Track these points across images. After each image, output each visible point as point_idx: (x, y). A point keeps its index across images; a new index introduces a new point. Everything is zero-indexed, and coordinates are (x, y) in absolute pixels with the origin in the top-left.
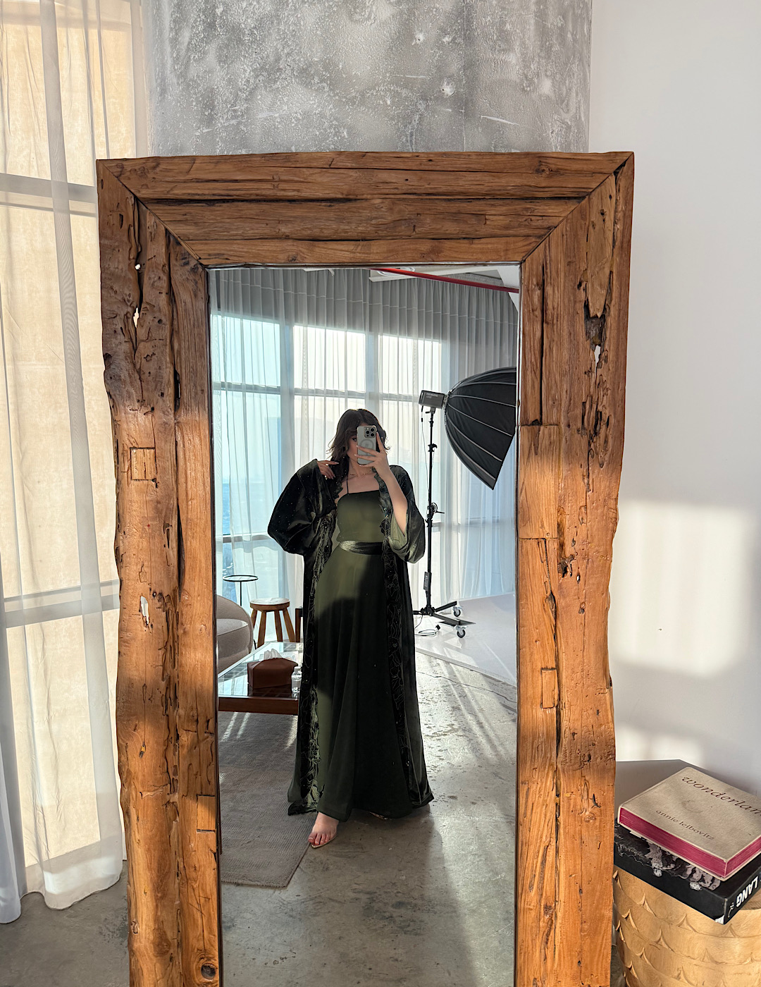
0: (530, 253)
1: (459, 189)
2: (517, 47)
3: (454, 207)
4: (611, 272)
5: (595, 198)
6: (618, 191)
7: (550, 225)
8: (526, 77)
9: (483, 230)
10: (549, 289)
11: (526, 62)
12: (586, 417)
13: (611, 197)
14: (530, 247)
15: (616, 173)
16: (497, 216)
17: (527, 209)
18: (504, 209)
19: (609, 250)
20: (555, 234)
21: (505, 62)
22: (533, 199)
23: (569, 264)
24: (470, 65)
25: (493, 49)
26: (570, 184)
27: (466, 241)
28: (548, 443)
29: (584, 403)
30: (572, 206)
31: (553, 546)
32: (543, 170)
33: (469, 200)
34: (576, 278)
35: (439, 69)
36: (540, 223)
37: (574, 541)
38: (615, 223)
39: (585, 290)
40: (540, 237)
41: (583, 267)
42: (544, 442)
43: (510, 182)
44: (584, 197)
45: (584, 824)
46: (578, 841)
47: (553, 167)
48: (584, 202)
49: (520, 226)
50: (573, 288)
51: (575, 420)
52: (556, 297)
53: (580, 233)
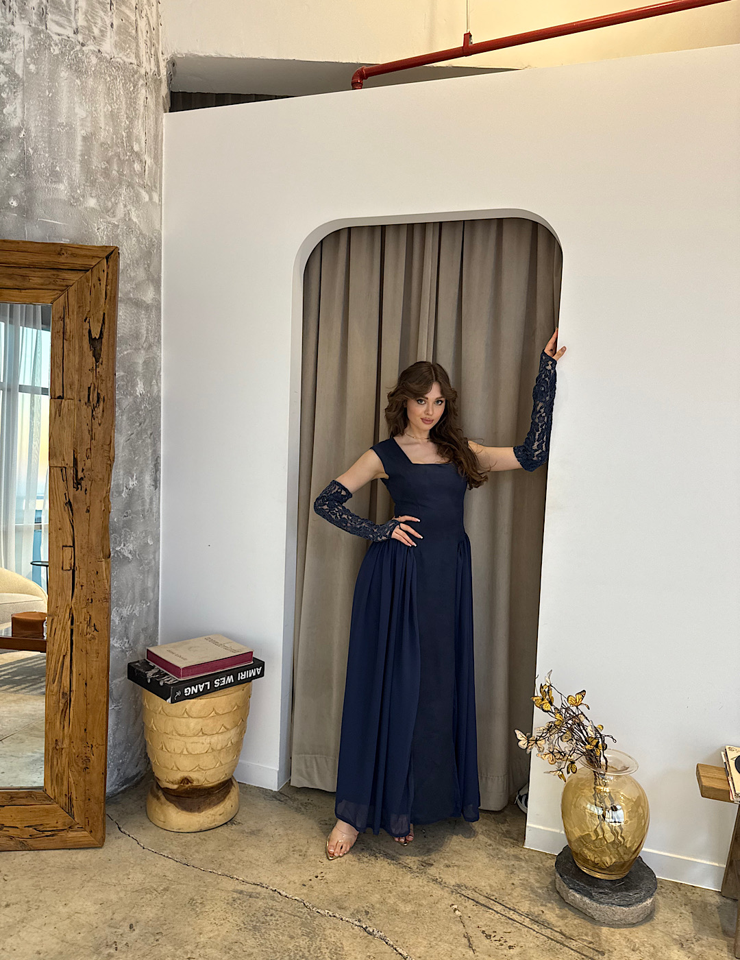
0: (55, 300)
1: (13, 261)
2: (65, 180)
3: (10, 271)
4: (104, 314)
5: (95, 271)
6: (108, 267)
7: (68, 284)
8: (73, 197)
9: (27, 285)
10: (67, 320)
11: (72, 188)
12: (91, 397)
13: (104, 271)
14: (56, 296)
15: (107, 258)
16: (36, 279)
17: (54, 275)
18: (40, 274)
19: (103, 300)
20: (72, 289)
21: (56, 189)
22: (58, 269)
23: (79, 307)
24: (29, 190)
25: (47, 181)
26: (79, 262)
27: (17, 290)
28: (67, 410)
29: (89, 388)
30: (81, 274)
31: (70, 472)
32: (63, 254)
33: (20, 268)
34: (83, 315)
35: (7, 192)
36: (62, 283)
37: (83, 470)
38: (106, 285)
39: (89, 322)
40: (63, 290)
41: (88, 309)
42: (65, 410)
43: (42, 259)
44: (88, 271)
45: (88, 642)
46: (84, 652)
47: (69, 252)
48: (88, 273)
49: (49, 284)
50: (82, 322)
51: (84, 398)
52: (72, 324)
53: (86, 290)
